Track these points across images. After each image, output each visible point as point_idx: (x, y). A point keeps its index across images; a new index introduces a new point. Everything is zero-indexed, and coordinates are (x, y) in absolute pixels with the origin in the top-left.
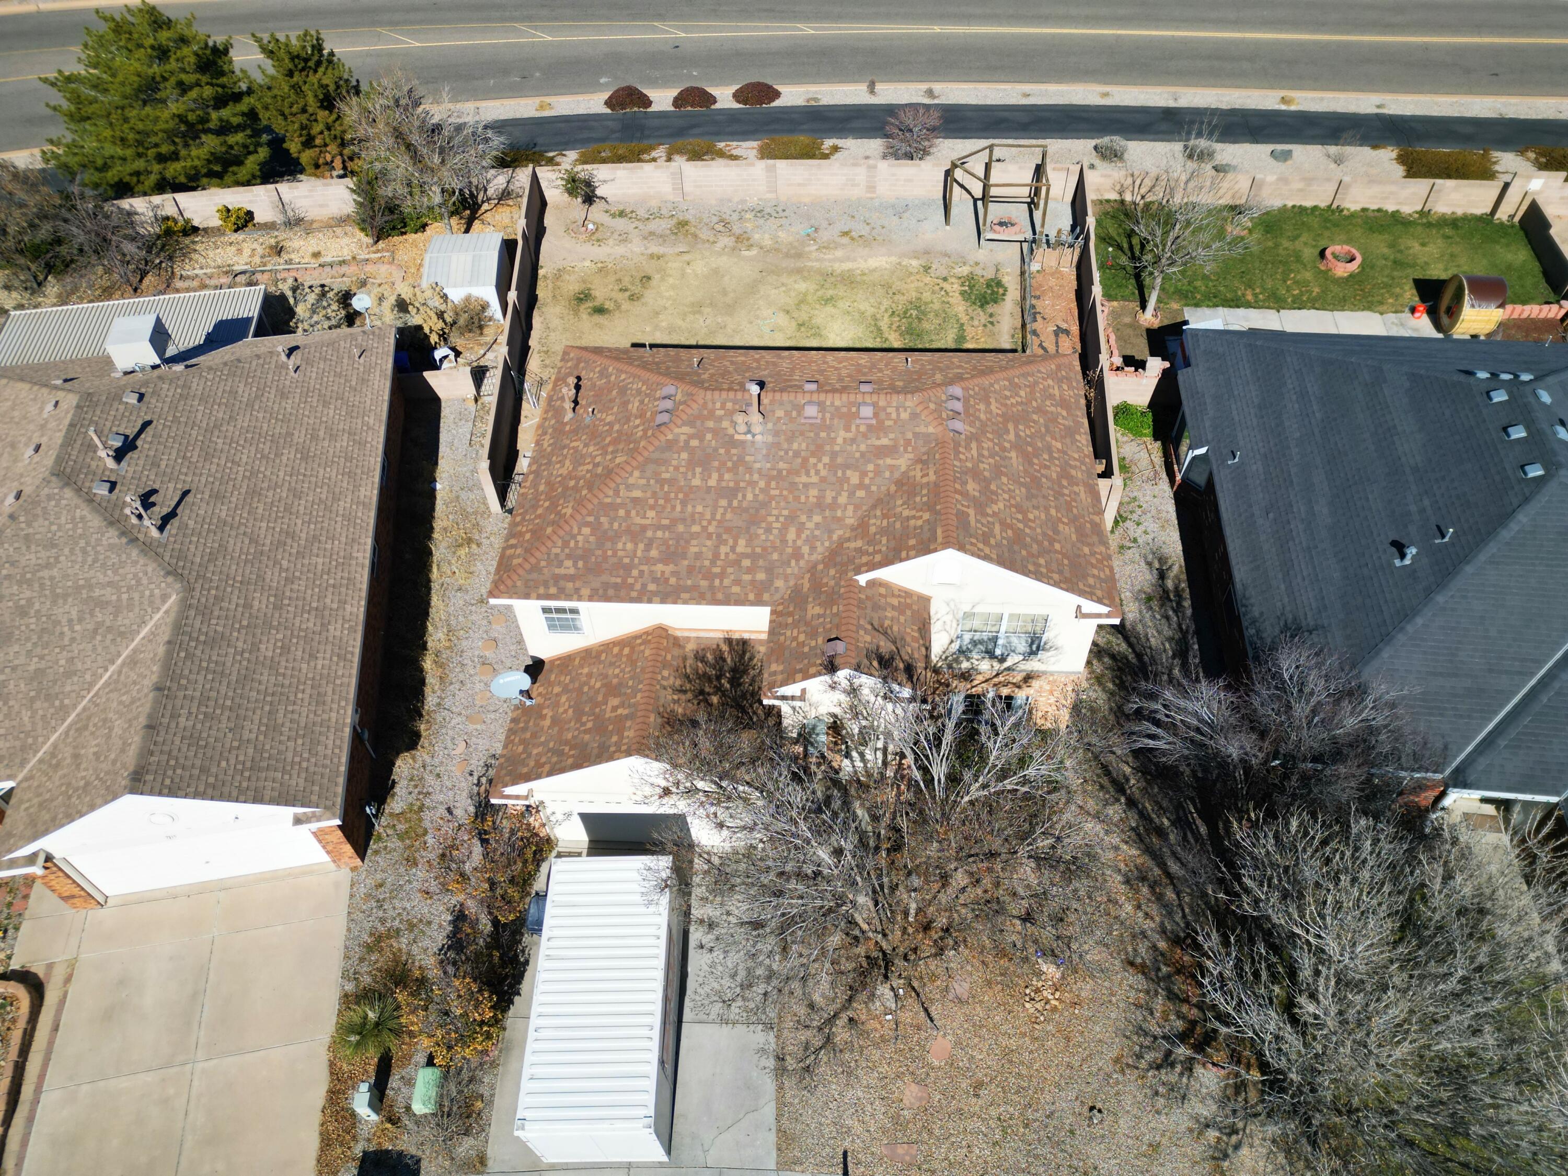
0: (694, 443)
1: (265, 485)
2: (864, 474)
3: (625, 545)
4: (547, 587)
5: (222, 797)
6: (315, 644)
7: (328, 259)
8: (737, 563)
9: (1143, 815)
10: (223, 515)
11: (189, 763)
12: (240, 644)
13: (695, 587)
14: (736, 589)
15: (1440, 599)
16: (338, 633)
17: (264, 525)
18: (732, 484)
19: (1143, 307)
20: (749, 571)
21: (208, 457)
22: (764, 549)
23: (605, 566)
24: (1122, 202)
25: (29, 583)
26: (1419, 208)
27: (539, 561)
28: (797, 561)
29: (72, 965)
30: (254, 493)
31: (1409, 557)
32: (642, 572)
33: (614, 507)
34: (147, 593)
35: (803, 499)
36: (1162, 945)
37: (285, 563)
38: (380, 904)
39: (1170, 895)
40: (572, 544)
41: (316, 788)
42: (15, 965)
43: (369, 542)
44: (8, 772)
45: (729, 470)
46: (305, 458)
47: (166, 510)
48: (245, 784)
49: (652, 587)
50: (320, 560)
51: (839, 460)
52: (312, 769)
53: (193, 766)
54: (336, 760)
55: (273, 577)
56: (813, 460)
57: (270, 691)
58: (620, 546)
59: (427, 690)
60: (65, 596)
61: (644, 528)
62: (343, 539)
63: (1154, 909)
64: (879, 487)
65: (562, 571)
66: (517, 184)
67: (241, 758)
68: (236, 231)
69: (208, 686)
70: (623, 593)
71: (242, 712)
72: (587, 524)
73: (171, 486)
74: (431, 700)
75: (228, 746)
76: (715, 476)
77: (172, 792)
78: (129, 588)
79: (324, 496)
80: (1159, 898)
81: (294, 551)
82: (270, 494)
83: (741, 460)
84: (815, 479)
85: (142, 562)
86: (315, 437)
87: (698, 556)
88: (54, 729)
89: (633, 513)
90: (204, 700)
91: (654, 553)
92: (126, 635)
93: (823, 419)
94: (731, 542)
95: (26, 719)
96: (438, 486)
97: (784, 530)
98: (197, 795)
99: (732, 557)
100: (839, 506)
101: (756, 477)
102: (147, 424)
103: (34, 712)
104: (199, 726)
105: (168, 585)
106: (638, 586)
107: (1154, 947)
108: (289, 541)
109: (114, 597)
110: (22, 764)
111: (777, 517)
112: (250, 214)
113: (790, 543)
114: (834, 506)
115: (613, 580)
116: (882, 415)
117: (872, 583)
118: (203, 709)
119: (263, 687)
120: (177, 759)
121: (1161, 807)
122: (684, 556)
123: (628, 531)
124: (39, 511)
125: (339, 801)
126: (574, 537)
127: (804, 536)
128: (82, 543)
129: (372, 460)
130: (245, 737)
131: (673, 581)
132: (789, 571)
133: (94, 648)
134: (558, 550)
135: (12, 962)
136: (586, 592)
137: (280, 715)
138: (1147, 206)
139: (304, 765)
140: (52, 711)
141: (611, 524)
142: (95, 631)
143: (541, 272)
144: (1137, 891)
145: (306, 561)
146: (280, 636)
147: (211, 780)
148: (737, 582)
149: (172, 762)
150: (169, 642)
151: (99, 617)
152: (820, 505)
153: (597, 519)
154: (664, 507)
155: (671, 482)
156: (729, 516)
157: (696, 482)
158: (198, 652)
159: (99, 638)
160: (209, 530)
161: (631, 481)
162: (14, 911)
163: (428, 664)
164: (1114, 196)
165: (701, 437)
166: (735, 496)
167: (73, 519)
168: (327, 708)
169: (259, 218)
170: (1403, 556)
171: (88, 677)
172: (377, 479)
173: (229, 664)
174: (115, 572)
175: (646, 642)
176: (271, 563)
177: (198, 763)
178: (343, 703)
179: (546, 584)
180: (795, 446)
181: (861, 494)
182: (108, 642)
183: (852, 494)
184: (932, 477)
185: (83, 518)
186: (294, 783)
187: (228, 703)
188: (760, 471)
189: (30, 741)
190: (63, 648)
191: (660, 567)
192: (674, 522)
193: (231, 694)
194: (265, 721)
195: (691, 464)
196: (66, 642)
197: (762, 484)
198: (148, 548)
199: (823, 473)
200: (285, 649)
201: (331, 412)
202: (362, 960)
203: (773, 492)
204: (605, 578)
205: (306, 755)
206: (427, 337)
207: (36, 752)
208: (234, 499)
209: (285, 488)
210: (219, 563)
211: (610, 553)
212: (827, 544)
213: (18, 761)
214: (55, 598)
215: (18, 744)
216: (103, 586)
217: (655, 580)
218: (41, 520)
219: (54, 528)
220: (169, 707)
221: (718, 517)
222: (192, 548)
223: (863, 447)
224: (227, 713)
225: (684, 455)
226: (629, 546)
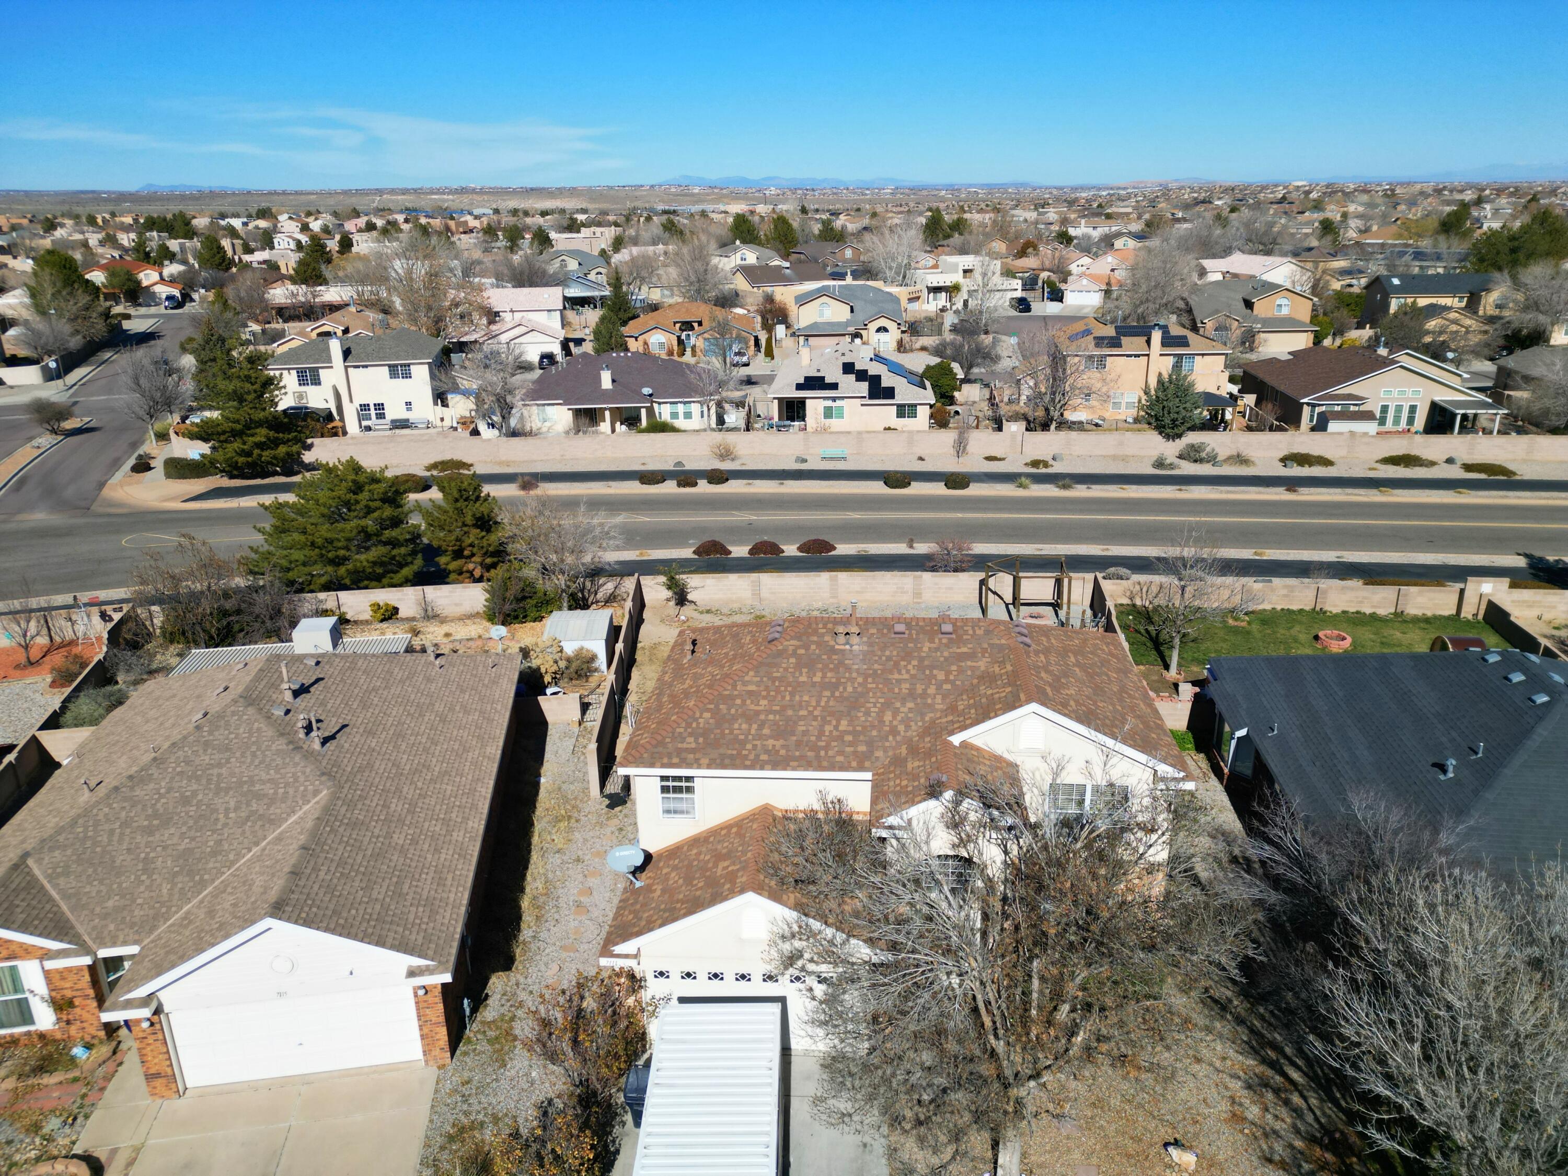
0: (802, 651)
1: (409, 732)
2: (948, 673)
3: (740, 726)
4: (670, 758)
5: (349, 936)
6: (440, 842)
7: (458, 637)
8: (840, 738)
9: (1252, 1030)
10: (373, 745)
11: (324, 905)
12: (377, 831)
13: (802, 757)
14: (840, 758)
15: (1490, 796)
16: (460, 839)
17: (405, 757)
18: (834, 680)
19: (1167, 667)
20: (851, 744)
21: (365, 706)
22: (864, 727)
23: (722, 741)
24: (1134, 605)
25: (198, 779)
26: (1393, 610)
27: (664, 738)
28: (894, 736)
29: (137, 1150)
30: (400, 735)
31: (1451, 769)
32: (755, 746)
33: (732, 698)
34: (302, 788)
35: (896, 690)
36: (1299, 1144)
37: (420, 784)
38: (465, 1099)
39: (1296, 1099)
40: (694, 725)
41: (433, 946)
42: (77, 1150)
43: (491, 783)
44: (136, 937)
45: (831, 670)
46: (443, 720)
47: (327, 734)
48: (370, 930)
49: (764, 757)
50: (449, 788)
51: (926, 663)
52: (430, 931)
53: (327, 908)
54: (451, 929)
55: (408, 791)
56: (903, 663)
57: (399, 868)
58: (736, 726)
59: (523, 926)
60: (228, 789)
61: (757, 713)
62: (470, 777)
63: (1283, 1112)
64: (963, 682)
65: (685, 745)
66: (623, 590)
67: (369, 910)
68: (382, 621)
69: (346, 855)
70: (738, 762)
71: (373, 878)
72: (708, 710)
73: (334, 720)
74: (526, 933)
75: (358, 900)
76: (819, 674)
77: (308, 923)
78: (287, 785)
79: (456, 747)
80: (1287, 1103)
81: (428, 778)
82: (413, 738)
83: (841, 663)
84: (906, 676)
85: (302, 764)
86: (452, 709)
87: (805, 733)
88: (189, 900)
89: (748, 702)
90: (342, 863)
91: (766, 731)
92: (274, 822)
93: (910, 634)
94: (834, 723)
95: (165, 891)
96: (543, 780)
97: (881, 713)
98: (327, 930)
99: (835, 733)
100: (929, 695)
101: (854, 675)
102: (318, 680)
103: (174, 885)
104: (335, 881)
105: (321, 783)
106: (752, 757)
107: (1291, 1146)
108: (425, 771)
109: (272, 791)
110: (151, 931)
111: (875, 704)
112: (396, 610)
113: (887, 723)
114: (924, 695)
115: (730, 752)
116: (960, 632)
117: (964, 744)
118: (340, 869)
119: (393, 864)
120: (314, 900)
121: (1270, 1024)
122: (793, 733)
123: (743, 715)
124: (222, 723)
125: (453, 959)
126: (696, 720)
127: (899, 718)
128: (254, 748)
129: (498, 731)
130: (374, 897)
131: (783, 752)
132: (887, 744)
133: (244, 832)
134: (682, 730)
135: (75, 1147)
136: (705, 761)
137: (406, 886)
138: (1156, 609)
139: (424, 926)
140: (191, 884)
141: (729, 709)
142: (248, 819)
143: (639, 645)
144: (1262, 1096)
145: (438, 786)
146: (411, 832)
147: (341, 921)
148: (841, 753)
149: (309, 902)
150: (318, 818)
151: (254, 806)
152: (912, 694)
153: (717, 706)
154: (775, 697)
155: (781, 679)
156: (831, 703)
157: (803, 679)
158: (341, 830)
159: (249, 824)
160: (360, 753)
161: (747, 678)
162: (87, 1102)
163: (525, 903)
164: (1126, 601)
165: (807, 648)
166: (837, 689)
167: (251, 729)
168: (447, 889)
169: (402, 614)
170: (1445, 772)
171: (231, 857)
172: (501, 743)
173: (365, 843)
174: (277, 772)
175: (752, 821)
176: (408, 782)
177: (332, 906)
178: (461, 889)
179: (670, 756)
180: (887, 653)
181: (947, 686)
182: (257, 828)
183: (939, 687)
184: (1009, 668)
185: (259, 729)
186: (413, 937)
187: (362, 869)
188: (857, 671)
189: (164, 910)
190: (214, 831)
191: (771, 742)
192: (784, 708)
193: (365, 863)
194: (392, 888)
195: (799, 666)
196: (219, 827)
197: (860, 680)
198: (309, 755)
199: (913, 672)
200: (414, 841)
201: (467, 697)
202: (442, 1148)
203: (870, 686)
204: (722, 751)
205: (425, 920)
206: (542, 677)
207: (167, 920)
208: (383, 736)
209: (425, 736)
210: (366, 774)
211: (727, 731)
212: (920, 724)
213: (147, 928)
214: (217, 792)
215: (151, 912)
216: (264, 782)
217: (767, 752)
218: (221, 731)
219: (232, 736)
220: (312, 863)
221: (823, 704)
222: (346, 761)
223: (946, 654)
224: (360, 877)
225: (793, 660)
226: (744, 726)
